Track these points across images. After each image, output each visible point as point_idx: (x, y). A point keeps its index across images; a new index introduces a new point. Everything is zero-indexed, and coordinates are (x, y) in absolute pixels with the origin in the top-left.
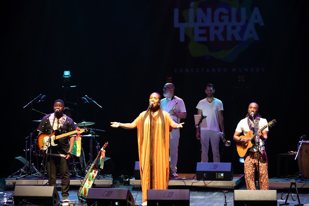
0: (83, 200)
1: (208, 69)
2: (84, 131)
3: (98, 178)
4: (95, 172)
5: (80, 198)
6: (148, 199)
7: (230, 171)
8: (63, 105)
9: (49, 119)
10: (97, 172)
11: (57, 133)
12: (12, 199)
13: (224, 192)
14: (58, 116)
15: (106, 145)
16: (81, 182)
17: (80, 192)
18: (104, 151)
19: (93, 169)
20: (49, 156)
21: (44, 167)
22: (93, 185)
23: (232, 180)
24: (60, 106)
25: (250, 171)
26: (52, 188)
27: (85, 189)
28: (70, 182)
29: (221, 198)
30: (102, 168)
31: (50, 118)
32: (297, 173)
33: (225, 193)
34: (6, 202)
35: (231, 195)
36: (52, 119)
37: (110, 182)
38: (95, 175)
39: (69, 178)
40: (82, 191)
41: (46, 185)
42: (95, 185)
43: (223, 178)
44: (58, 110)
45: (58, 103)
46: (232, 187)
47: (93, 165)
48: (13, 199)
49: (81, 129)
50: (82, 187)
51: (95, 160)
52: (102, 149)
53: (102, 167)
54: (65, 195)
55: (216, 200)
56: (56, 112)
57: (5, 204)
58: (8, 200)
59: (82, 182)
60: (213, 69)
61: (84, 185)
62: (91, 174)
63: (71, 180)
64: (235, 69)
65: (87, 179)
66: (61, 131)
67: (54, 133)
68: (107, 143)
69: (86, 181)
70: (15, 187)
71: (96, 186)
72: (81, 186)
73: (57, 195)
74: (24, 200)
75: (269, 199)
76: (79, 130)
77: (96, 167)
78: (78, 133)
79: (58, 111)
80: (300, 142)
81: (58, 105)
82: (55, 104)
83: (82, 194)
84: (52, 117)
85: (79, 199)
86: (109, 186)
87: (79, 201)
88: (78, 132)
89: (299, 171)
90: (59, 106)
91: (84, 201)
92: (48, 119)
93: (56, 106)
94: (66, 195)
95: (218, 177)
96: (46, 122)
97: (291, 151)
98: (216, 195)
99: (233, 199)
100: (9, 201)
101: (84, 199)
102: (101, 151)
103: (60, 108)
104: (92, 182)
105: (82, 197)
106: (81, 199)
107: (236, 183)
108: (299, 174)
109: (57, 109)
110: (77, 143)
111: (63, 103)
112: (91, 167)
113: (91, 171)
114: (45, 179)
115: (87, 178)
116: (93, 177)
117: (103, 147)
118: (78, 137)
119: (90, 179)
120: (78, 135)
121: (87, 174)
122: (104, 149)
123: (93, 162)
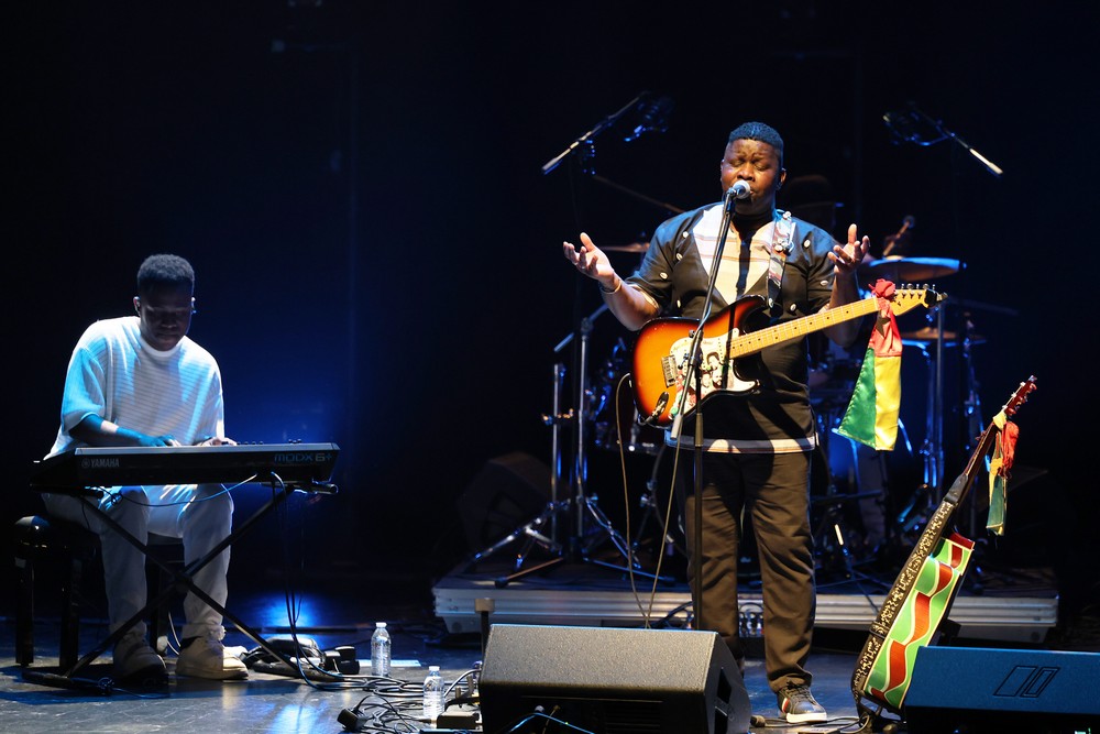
0: (885, 714)
2: (922, 301)
3: (970, 585)
4: (957, 554)
5: (865, 702)
8: (775, 161)
9: (691, 236)
10: (967, 553)
12: (470, 701)
14: (746, 219)
15: (1021, 394)
16: (871, 611)
17: (868, 670)
18: (1014, 429)
19: (946, 532)
20: (688, 454)
21: (658, 514)
22: (945, 624)
24: (759, 165)
26: (703, 643)
27: (898, 651)
28: (818, 610)
30: (1000, 532)
31: (697, 230)
34: (434, 718)
36: (710, 239)
37: (1041, 613)
38: (959, 571)
39: (810, 580)
40: (880, 663)
41: (669, 623)
42: (956, 626)
44: (746, 185)
45: (751, 145)
47: (944, 509)
48: (475, 699)
49: (898, 287)
50: (881, 639)
51: (960, 483)
52: (1000, 419)
53: (996, 524)
54: (796, 687)
56: (733, 196)
57: (433, 727)
58: (447, 705)
59: (878, 610)
61: (889, 625)
62: (933, 565)
63: (820, 599)
65: (906, 593)
66: (776, 301)
68: (1029, 384)
69: (900, 603)
70: (487, 630)
71: (961, 634)
72: (875, 633)
73: (732, 681)
74: (540, 708)
76: (891, 298)
77: (966, 524)
78: (884, 314)
79: (743, 190)
81: (749, 155)
82: (731, 152)
83: (878, 681)
84: (710, 224)
85: (861, 710)
86: (1035, 632)
87: (862, 721)
88: (882, 306)
90: (754, 161)
91: (890, 721)
92: (686, 235)
93: (732, 163)
94: (801, 686)
96: (679, 256)
100: (454, 711)
101: (892, 709)
102: (995, 429)
103: (759, 176)
104: (936, 613)
105: (876, 697)
106: (873, 707)
109: (740, 177)
110: (878, 371)
111: (775, 146)
112: (935, 524)
113: (935, 550)
114: (666, 587)
115: (909, 588)
116: (944, 579)
117: (1005, 407)
118: (883, 334)
119: (929, 595)
120: (886, 326)
121: (910, 564)
122: (1008, 419)
123: (948, 495)
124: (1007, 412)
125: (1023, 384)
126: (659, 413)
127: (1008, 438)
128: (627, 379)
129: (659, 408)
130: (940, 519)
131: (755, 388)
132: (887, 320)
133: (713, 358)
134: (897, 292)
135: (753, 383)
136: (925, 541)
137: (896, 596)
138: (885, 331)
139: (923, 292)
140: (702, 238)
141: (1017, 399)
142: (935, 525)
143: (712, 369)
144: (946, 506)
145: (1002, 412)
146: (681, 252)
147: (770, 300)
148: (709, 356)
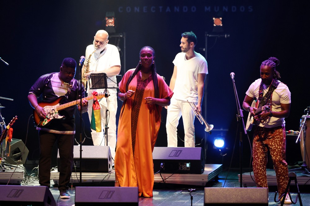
1: (168, 8)
3: (2, 169)
6: (77, 201)
7: (199, 159)
9: (50, 81)
13: (189, 191)
15: (13, 120)
18: (12, 129)
23: (203, 173)
25: (260, 155)
29: (187, 200)
30: (8, 156)
31: (52, 79)
32: (299, 163)
33: (191, 192)
35: (200, 195)
37: (20, 176)
43: (189, 169)
46: (203, 184)
52: (8, 127)
53: (7, 154)
55: (178, 202)
60: (175, 8)
64: (209, 8)
67: (58, 101)
75: (256, 202)
76: (97, 96)
80: (304, 116)
84: (55, 78)
88: (94, 97)
89: (302, 160)
92: (49, 80)
95: (182, 169)
96: (46, 85)
97: (291, 130)
98: (179, 195)
99: (203, 201)
102: (7, 129)
107: (208, 177)
108: (301, 164)
117: (9, 124)
118: (95, 105)
122: (10, 127)
124: (10, 125)
125: (14, 118)
126: (40, 124)
127: (10, 132)
128: (32, 116)
129: (40, 123)
131: (63, 118)
132: (96, 101)
133: (53, 111)
135: (63, 116)
138: (95, 103)
140: (53, 81)
141: (12, 122)
143: (53, 113)
146: (47, 84)
147: (67, 97)
148: (52, 110)
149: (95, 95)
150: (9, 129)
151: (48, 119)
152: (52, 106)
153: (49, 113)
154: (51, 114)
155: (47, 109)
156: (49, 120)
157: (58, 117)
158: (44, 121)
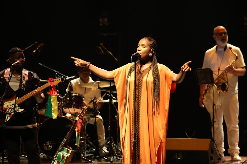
2: (60, 81)
4: (68, 152)
9: (4, 77)
10: (70, 151)
11: (20, 93)
15: (82, 112)
18: (80, 121)
19: (65, 146)
38: (68, 155)
49: (54, 79)
51: (68, 134)
53: (78, 144)
62: (61, 154)
67: (16, 95)
76: (53, 82)
78: (52, 86)
88: (51, 84)
92: (2, 77)
96: (1, 83)
102: (76, 121)
110: (52, 100)
113: (62, 150)
115: (55, 160)
118: (52, 91)
119: (60, 161)
120: (53, 88)
121: (56, 154)
123: (66, 137)
127: (79, 123)
130: (63, 143)
132: (53, 87)
134: (54, 80)
135: (24, 109)
136: (60, 148)
137: (53, 162)
138: (53, 90)
139: (60, 79)
140: (6, 77)
141: (81, 114)
142: (62, 144)
144: (65, 140)
145: (78, 117)
147: (24, 89)
148: (12, 105)
149: (52, 82)
150: (78, 120)
151: (10, 114)
152: (11, 101)
153: (9, 108)
154: (11, 109)
155: (7, 105)
156: (11, 116)
157: (19, 111)
158: (6, 117)
